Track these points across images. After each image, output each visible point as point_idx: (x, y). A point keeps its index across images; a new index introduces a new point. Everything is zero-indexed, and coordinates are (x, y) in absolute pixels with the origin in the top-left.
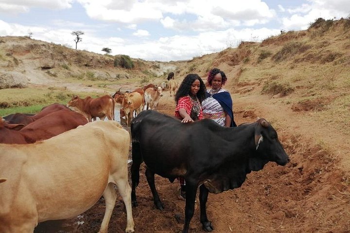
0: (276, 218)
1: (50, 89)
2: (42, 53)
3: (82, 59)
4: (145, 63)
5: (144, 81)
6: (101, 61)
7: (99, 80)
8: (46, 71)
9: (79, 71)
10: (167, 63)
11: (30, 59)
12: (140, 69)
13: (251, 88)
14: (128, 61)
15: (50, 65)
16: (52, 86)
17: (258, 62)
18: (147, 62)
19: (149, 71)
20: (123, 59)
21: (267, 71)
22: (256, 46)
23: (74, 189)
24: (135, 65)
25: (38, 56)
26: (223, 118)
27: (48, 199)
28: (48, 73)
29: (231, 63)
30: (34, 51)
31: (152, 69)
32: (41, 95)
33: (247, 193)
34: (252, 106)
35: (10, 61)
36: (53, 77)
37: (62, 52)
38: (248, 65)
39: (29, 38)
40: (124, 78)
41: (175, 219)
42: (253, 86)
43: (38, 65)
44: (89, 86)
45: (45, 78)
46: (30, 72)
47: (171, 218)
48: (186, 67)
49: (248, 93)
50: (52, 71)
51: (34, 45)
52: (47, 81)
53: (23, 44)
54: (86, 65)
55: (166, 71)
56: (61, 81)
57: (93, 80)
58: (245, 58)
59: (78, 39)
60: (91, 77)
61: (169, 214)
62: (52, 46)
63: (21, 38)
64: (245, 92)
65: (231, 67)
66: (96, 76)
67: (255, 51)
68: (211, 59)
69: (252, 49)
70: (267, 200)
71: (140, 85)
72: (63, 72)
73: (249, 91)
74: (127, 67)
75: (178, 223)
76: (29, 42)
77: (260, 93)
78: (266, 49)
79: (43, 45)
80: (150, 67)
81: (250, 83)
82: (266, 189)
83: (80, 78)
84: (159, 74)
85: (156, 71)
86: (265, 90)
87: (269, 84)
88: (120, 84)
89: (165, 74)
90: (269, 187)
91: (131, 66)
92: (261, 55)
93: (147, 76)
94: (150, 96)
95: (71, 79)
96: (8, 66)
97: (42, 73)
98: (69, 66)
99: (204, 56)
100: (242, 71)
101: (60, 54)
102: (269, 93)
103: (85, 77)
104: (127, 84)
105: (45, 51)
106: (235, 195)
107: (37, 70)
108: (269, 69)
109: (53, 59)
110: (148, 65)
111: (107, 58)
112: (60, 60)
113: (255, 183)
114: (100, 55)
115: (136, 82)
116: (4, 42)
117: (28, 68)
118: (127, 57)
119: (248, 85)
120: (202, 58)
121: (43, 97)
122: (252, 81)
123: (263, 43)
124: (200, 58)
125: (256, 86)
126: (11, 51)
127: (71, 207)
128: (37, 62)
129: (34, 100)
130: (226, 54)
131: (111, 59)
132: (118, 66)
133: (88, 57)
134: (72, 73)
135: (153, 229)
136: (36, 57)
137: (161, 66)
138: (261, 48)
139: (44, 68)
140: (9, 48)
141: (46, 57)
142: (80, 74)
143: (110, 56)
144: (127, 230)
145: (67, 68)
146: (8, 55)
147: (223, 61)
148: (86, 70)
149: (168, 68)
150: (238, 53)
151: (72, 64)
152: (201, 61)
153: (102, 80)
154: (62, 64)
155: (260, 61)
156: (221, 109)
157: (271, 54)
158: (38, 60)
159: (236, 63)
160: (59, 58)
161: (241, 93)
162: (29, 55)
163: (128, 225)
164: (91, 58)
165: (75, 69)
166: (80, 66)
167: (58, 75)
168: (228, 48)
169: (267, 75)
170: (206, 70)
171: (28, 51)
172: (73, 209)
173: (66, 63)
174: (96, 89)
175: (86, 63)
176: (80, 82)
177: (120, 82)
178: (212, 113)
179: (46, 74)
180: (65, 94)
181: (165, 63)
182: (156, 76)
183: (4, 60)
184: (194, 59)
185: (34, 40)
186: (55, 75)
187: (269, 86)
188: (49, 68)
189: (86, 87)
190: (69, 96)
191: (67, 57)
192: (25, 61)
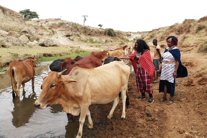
0: (204, 119)
1: (71, 47)
2: (67, 28)
3: (87, 31)
4: (122, 33)
5: (122, 44)
6: (97, 32)
7: (96, 43)
8: (68, 37)
9: (85, 37)
10: (135, 33)
11: (60, 31)
12: (119, 37)
13: (191, 49)
14: (112, 32)
15: (70, 34)
16: (72, 46)
17: (196, 33)
18: (123, 32)
19: (124, 38)
20: (110, 30)
21: (202, 38)
22: (195, 22)
23: (108, 89)
24: (116, 34)
25: (64, 29)
26: (174, 64)
27: (97, 93)
28: (69, 38)
29: (178, 33)
30: (62, 26)
31: (126, 37)
32: (67, 50)
33: (187, 106)
34: (191, 60)
35: (50, 32)
36: (72, 41)
37: (77, 27)
38: (189, 34)
39: (60, 19)
40: (109, 42)
41: (146, 115)
42: (192, 47)
43: (64, 34)
44: (91, 46)
45: (67, 42)
46: (60, 38)
47: (144, 114)
48: (147, 35)
49: (189, 52)
50: (71, 38)
51: (63, 23)
52: (69, 43)
53: (57, 23)
54: (89, 34)
55: (135, 38)
56: (76, 43)
57: (93, 43)
58: (187, 30)
59: (85, 19)
60: (92, 41)
61: (143, 112)
62: (71, 24)
63: (56, 20)
64: (187, 51)
65: (178, 35)
66: (94, 40)
67: (194, 25)
68: (164, 30)
69: (192, 24)
70: (199, 110)
71: (120, 46)
72: (77, 38)
73: (189, 50)
74: (112, 36)
75: (148, 117)
76: (60, 21)
77: (196, 52)
78: (202, 24)
79: (67, 23)
80: (125, 36)
81: (190, 45)
82: (199, 105)
83: (86, 42)
84: (130, 40)
85: (128, 38)
86: (200, 50)
87: (203, 46)
88: (107, 45)
89: (134, 39)
90: (201, 103)
91: (114, 35)
92: (198, 28)
93: (123, 41)
94: (127, 52)
95: (81, 42)
96: (49, 35)
97: (66, 39)
98: (80, 35)
99: (160, 28)
100: (185, 38)
101: (75, 28)
102: (203, 52)
103: (88, 41)
104: (112, 45)
105: (68, 26)
106: (180, 106)
107: (64, 37)
108: (203, 37)
109: (72, 31)
110: (124, 34)
111: (100, 30)
112: (76, 32)
113: (192, 101)
114: (97, 28)
115: (117, 44)
116: (48, 22)
117: (59, 36)
118: (112, 30)
119: (189, 46)
120: (158, 29)
121: (68, 52)
122: (192, 45)
123: (200, 20)
124: (157, 30)
125: (194, 47)
126: (51, 26)
127: (106, 98)
128: (63, 32)
129: (64, 53)
130: (174, 27)
131: (103, 31)
132: (107, 34)
133: (90, 30)
134: (81, 39)
135: (134, 118)
136: (63, 30)
137: (132, 34)
138: (199, 23)
139: (67, 36)
140: (50, 25)
141: (68, 30)
142: (86, 39)
143: (102, 29)
144: (122, 116)
145: (79, 36)
146: (50, 29)
147: (172, 31)
148: (88, 37)
149: (136, 36)
150: (183, 27)
151: (82, 34)
152: (158, 32)
153: (97, 43)
154: (76, 33)
155: (198, 32)
156: (174, 58)
157: (206, 27)
158: (64, 31)
159: (181, 33)
160: (75, 30)
161: (184, 52)
162: (60, 29)
163: (123, 114)
164: (92, 30)
165: (83, 37)
166: (86, 35)
167: (74, 40)
168: (176, 24)
169: (202, 41)
170: (160, 37)
171: (59, 27)
172: (107, 99)
173: (79, 33)
174: (95, 48)
175: (89, 33)
176: (86, 44)
177: (107, 44)
178: (168, 60)
179: (68, 39)
180: (79, 50)
181: (134, 33)
182: (129, 41)
183: (48, 31)
184: (153, 30)
185: (62, 20)
186: (72, 40)
187: (203, 48)
188: (70, 36)
189: (90, 47)
190: (81, 51)
191: (79, 29)
192: (58, 32)
